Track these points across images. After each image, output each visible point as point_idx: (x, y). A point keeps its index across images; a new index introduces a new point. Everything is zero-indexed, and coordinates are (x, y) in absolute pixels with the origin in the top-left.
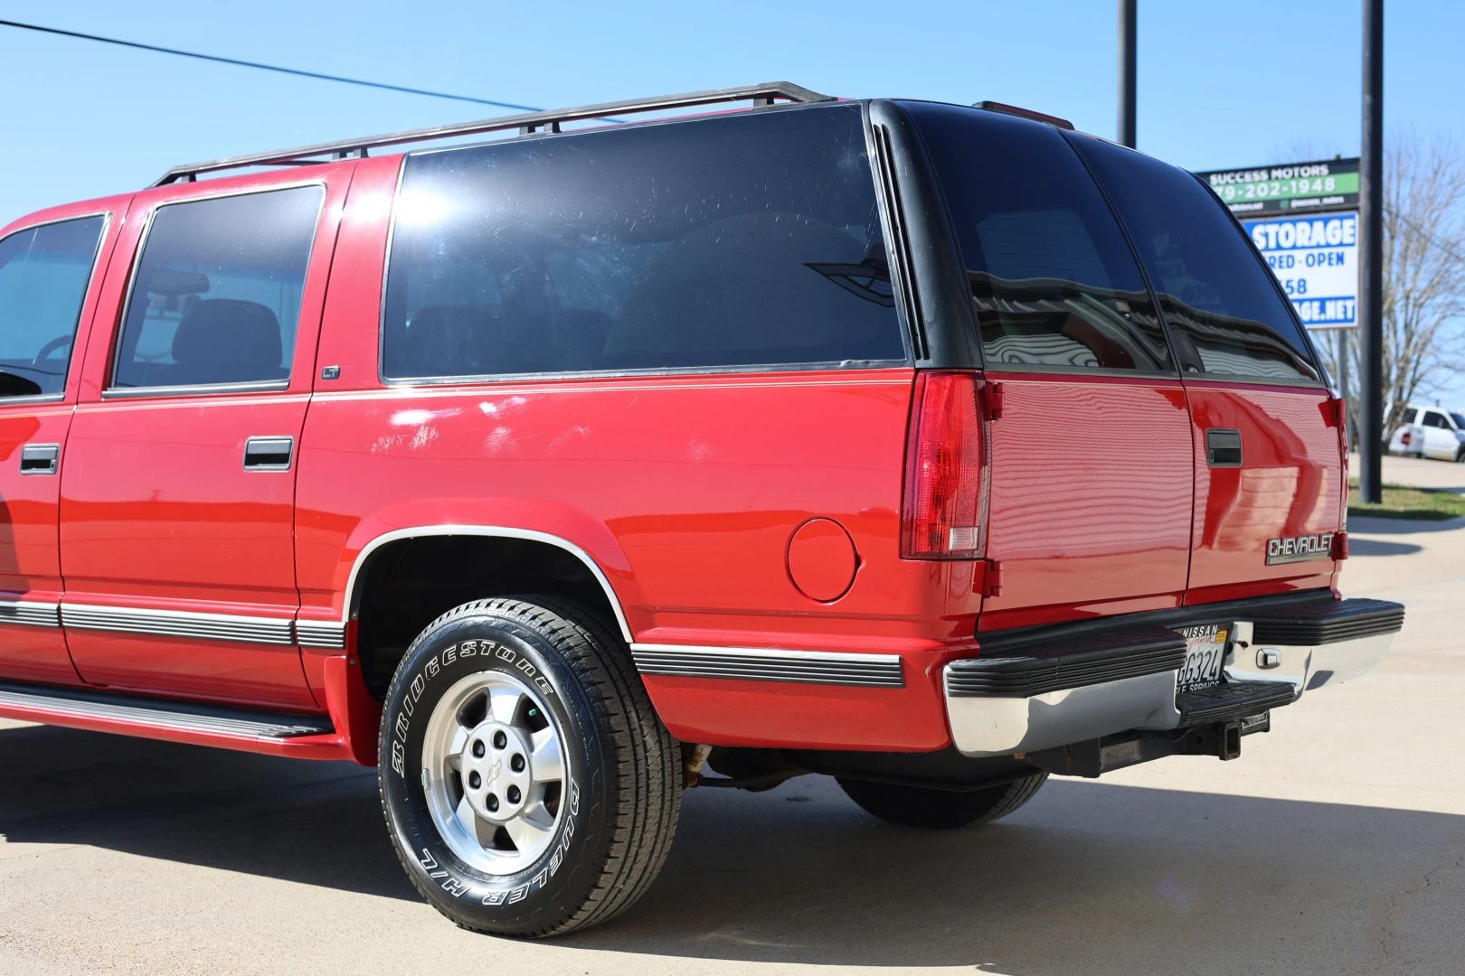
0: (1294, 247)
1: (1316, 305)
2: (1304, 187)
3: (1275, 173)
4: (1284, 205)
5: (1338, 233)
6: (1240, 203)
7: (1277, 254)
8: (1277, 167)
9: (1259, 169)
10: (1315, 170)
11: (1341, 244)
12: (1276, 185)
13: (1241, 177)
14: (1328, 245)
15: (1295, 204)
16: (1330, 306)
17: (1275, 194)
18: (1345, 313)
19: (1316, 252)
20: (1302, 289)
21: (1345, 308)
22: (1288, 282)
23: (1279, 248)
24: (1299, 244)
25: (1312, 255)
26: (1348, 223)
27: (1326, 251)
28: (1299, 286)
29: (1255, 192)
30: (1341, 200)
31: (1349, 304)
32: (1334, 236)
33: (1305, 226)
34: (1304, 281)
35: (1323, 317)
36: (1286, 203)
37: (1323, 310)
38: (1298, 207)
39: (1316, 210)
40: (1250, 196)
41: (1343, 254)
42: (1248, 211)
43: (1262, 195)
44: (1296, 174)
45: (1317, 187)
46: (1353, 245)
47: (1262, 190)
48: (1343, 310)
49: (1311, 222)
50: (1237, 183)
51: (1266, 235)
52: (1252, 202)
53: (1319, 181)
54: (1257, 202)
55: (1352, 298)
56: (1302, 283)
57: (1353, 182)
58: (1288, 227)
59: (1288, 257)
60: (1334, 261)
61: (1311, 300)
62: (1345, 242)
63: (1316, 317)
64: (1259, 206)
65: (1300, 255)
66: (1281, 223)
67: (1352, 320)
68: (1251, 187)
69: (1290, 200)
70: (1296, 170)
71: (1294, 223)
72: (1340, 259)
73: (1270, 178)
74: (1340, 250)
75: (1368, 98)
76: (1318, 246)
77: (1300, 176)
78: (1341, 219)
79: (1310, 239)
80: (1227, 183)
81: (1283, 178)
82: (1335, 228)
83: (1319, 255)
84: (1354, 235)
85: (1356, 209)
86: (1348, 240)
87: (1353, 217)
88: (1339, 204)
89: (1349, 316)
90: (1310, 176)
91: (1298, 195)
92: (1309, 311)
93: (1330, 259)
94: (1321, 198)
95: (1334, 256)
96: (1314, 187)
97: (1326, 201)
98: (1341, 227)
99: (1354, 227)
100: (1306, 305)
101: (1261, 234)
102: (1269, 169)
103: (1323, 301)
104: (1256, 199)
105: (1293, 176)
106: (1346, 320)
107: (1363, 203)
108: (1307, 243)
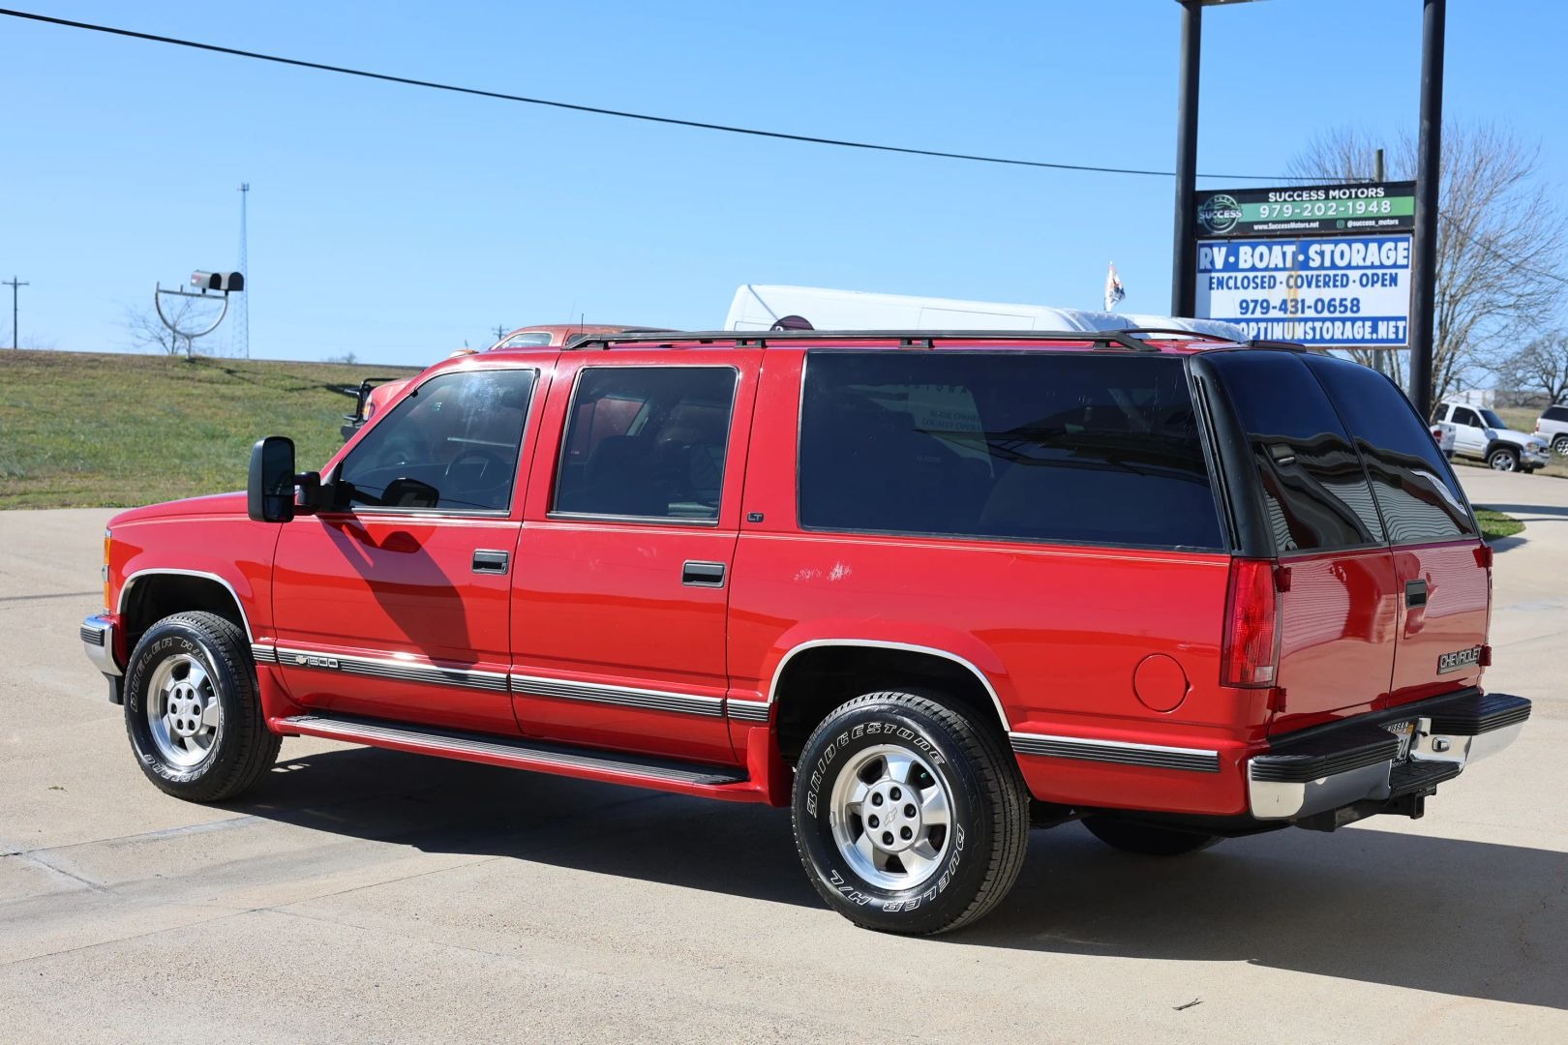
0: (1349, 267)
1: (1368, 324)
2: (1360, 208)
3: (1332, 193)
4: (1340, 225)
5: (1392, 254)
6: (1297, 221)
7: (1332, 273)
8: (1334, 188)
9: (1317, 188)
10: (1372, 192)
11: (1395, 266)
12: (1333, 204)
13: (1298, 196)
14: (1382, 266)
15: (1350, 224)
16: (1382, 326)
17: (1331, 213)
18: (1397, 333)
19: (1369, 272)
20: (1355, 309)
21: (1397, 328)
22: (1342, 300)
23: (1334, 266)
24: (1354, 264)
25: (1366, 275)
26: (1402, 245)
27: (1380, 272)
28: (1353, 305)
29: (1312, 210)
30: (1397, 222)
31: (1401, 324)
32: (1388, 258)
33: (1360, 246)
34: (1358, 300)
35: (1375, 336)
36: (1343, 222)
37: (1375, 329)
38: (1353, 227)
39: (1371, 231)
40: (1306, 214)
41: (1396, 274)
42: (1306, 229)
43: (1319, 214)
44: (1353, 196)
45: (1373, 208)
46: (1406, 267)
47: (1319, 209)
48: (1394, 330)
49: (1366, 244)
50: (1294, 200)
51: (1322, 254)
52: (1309, 221)
53: (1375, 203)
54: (1314, 221)
55: (1403, 319)
56: (1355, 302)
57: (1407, 206)
58: (1343, 246)
59: (1343, 275)
60: (1387, 282)
61: (1364, 319)
62: (1398, 263)
63: (1368, 336)
64: (1316, 225)
65: (1355, 275)
66: (1336, 243)
67: (1403, 341)
68: (1309, 205)
69: (1347, 220)
70: (1353, 191)
71: (1350, 243)
72: (1394, 280)
73: (1327, 198)
74: (1393, 271)
75: (1426, 123)
76: (1372, 266)
77: (1357, 197)
78: (1396, 241)
79: (1364, 259)
80: (1285, 200)
81: (1340, 198)
82: (1390, 250)
83: (1373, 275)
84: (1408, 257)
85: (1411, 232)
86: (1402, 261)
87: (1407, 240)
88: (1394, 226)
89: (1401, 336)
90: (1367, 197)
91: (1354, 216)
92: (1361, 330)
93: (1384, 280)
94: (1377, 219)
95: (1387, 277)
96: (1370, 209)
97: (1381, 222)
98: (1396, 249)
99: (1408, 249)
100: (1359, 324)
101: (1316, 252)
102: (1327, 189)
103: (1375, 321)
104: (1313, 218)
105: (1350, 197)
106: (1397, 340)
107: (1418, 226)
108: (1361, 263)
